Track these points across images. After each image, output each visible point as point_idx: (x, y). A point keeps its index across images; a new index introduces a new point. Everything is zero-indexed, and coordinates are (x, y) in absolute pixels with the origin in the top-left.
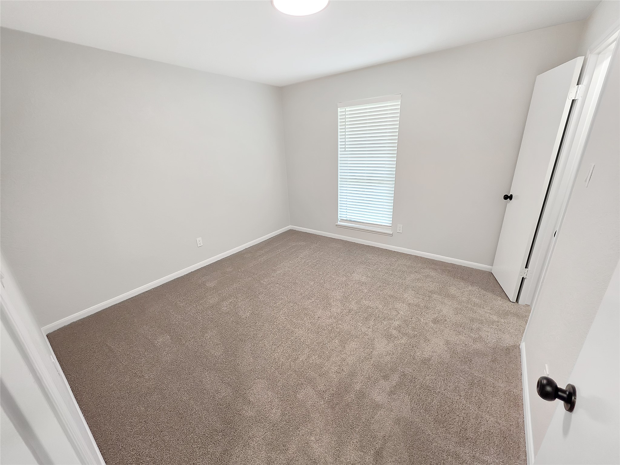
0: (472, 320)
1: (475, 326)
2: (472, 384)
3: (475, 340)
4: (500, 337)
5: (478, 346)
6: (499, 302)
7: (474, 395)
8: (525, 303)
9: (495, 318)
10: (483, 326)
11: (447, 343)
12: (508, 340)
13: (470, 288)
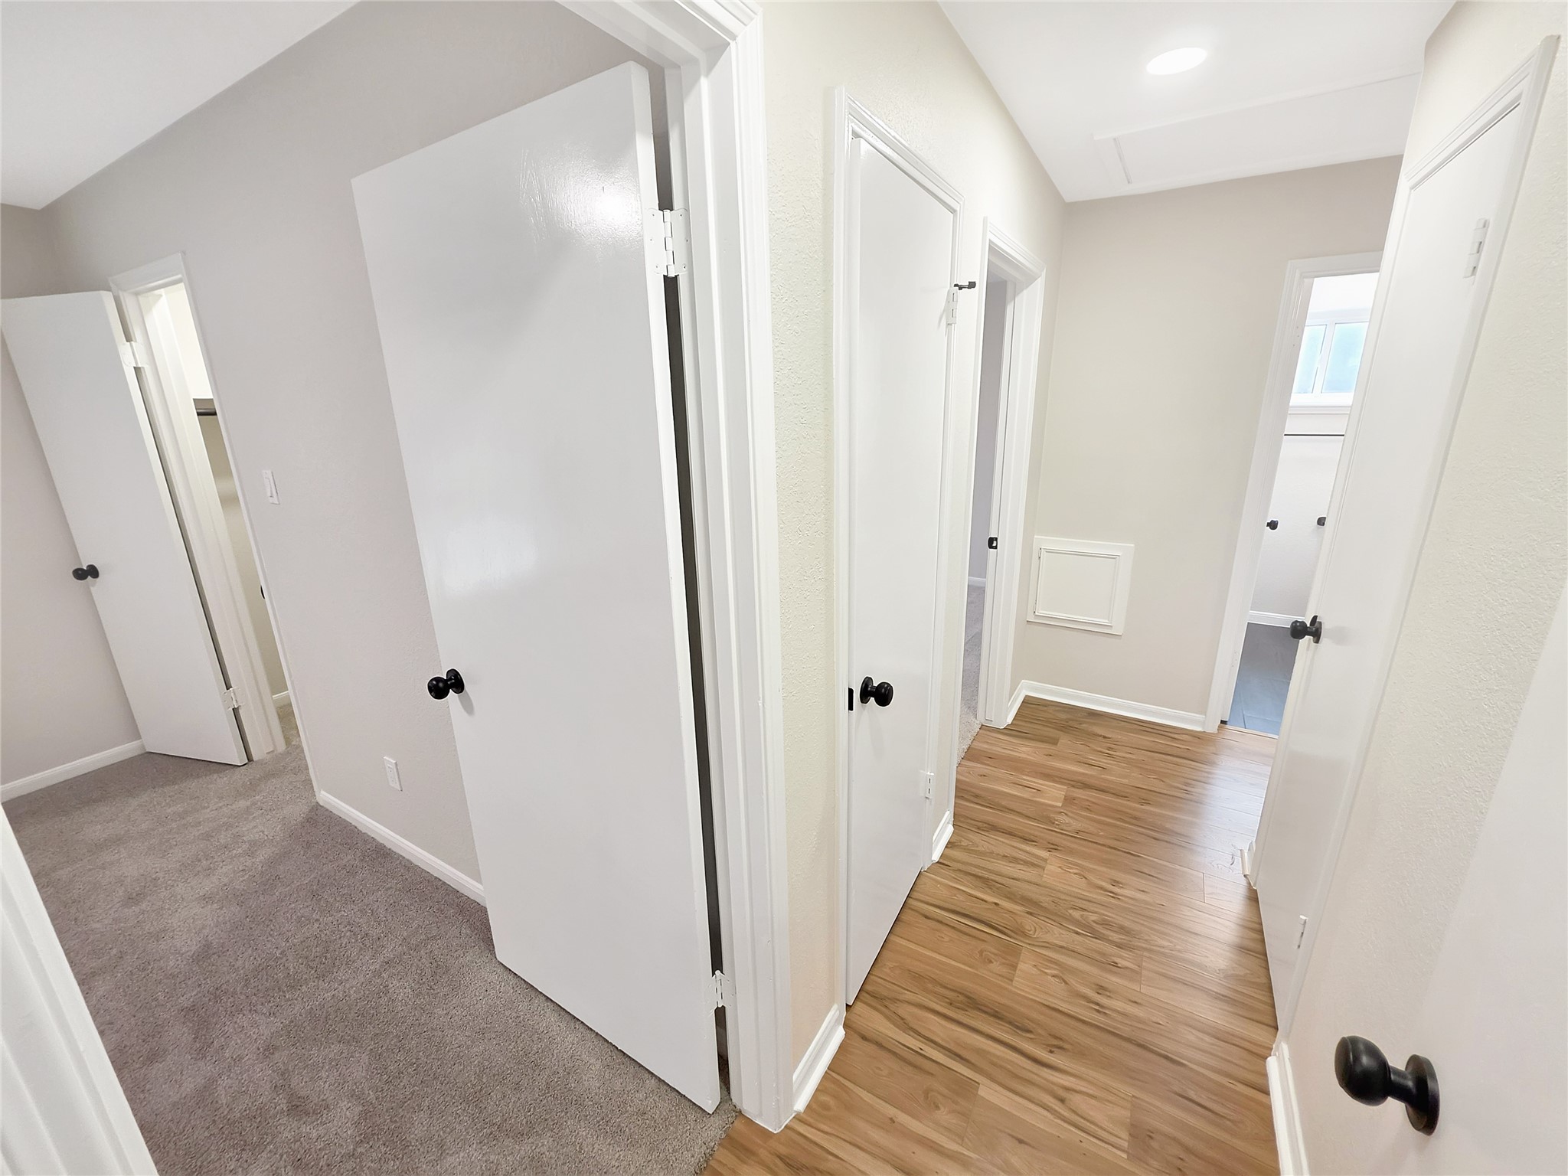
0: (207, 836)
1: (224, 838)
2: (314, 895)
3: (251, 853)
4: (281, 817)
5: (263, 855)
6: (222, 781)
7: (331, 900)
8: (265, 752)
9: (242, 804)
10: (239, 829)
11: (206, 899)
12: (297, 811)
13: (134, 803)
